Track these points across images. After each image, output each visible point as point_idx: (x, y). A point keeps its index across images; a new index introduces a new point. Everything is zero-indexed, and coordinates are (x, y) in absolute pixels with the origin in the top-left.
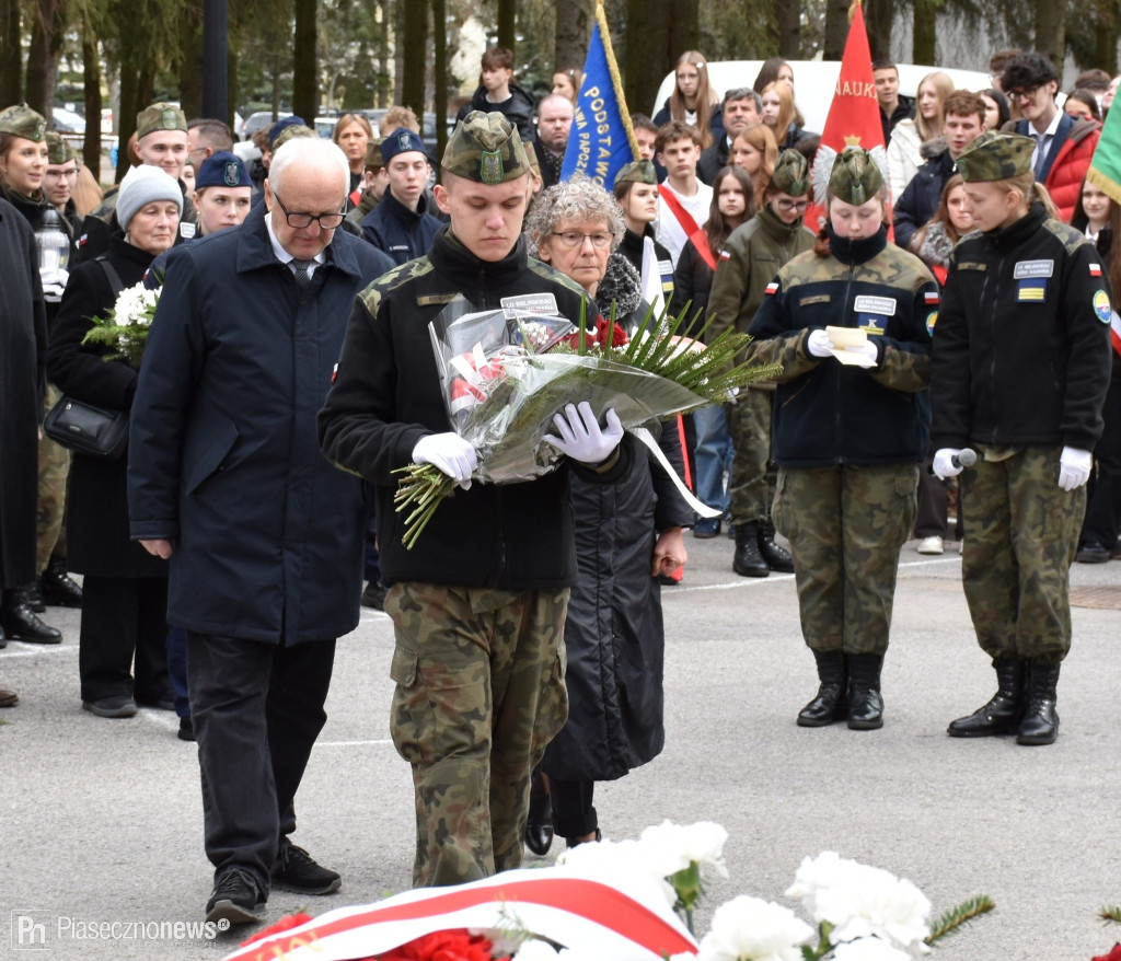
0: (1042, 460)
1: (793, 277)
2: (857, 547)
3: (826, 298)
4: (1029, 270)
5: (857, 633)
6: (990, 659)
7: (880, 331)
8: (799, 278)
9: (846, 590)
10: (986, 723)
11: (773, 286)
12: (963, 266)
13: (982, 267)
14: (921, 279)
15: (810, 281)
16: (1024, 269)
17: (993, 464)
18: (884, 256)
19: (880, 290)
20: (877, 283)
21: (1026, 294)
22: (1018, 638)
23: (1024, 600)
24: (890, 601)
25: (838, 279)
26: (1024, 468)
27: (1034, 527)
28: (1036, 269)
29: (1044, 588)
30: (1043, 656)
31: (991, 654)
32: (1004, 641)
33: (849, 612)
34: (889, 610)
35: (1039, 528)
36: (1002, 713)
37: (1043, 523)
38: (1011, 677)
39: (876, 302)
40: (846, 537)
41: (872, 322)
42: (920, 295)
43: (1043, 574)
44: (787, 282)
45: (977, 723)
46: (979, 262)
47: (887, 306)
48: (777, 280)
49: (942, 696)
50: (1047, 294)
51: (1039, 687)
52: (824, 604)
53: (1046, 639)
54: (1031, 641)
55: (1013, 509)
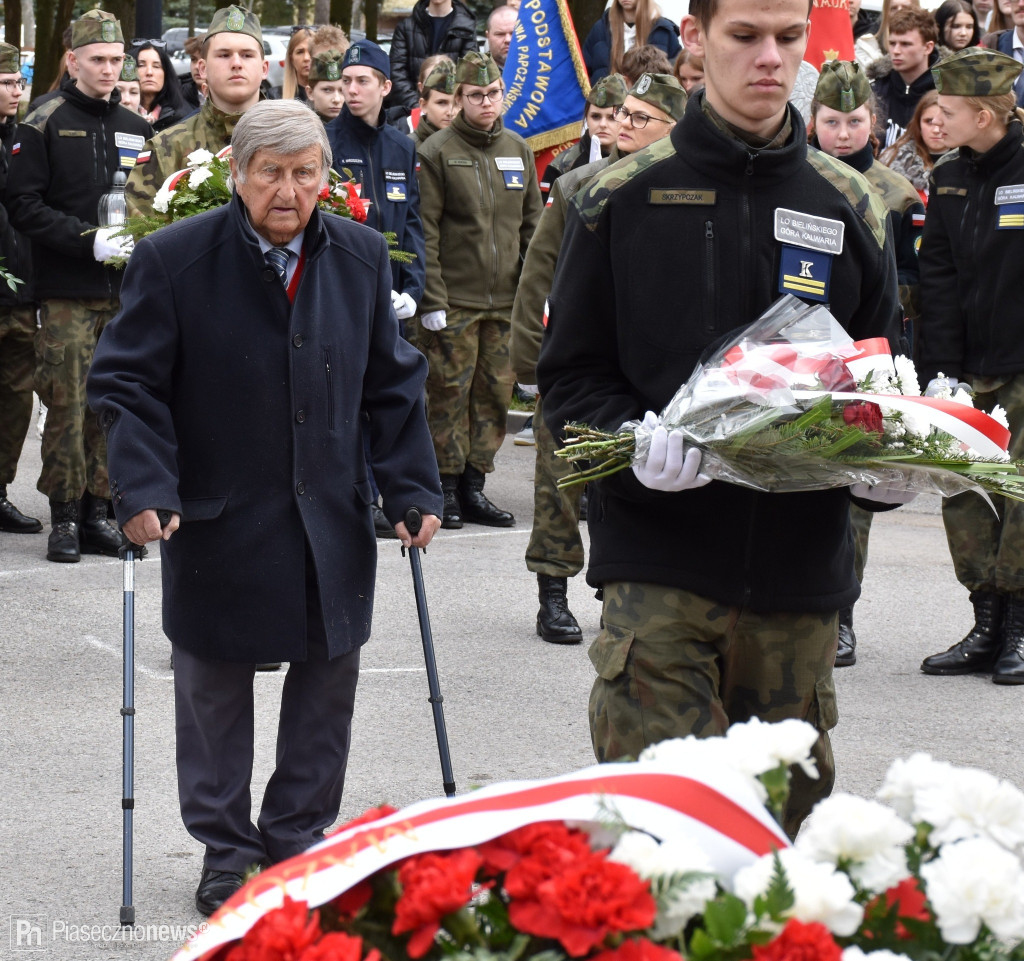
4: (1009, 196)
6: (968, 593)
10: (962, 660)
13: (962, 192)
14: (908, 199)
16: (1003, 194)
17: (982, 395)
21: (1007, 221)
22: (997, 570)
23: (1006, 530)
26: (1014, 394)
28: (1016, 194)
31: (969, 587)
32: (984, 574)
36: (978, 651)
38: (988, 612)
42: (908, 217)
45: (952, 660)
46: (959, 186)
54: (1013, 573)
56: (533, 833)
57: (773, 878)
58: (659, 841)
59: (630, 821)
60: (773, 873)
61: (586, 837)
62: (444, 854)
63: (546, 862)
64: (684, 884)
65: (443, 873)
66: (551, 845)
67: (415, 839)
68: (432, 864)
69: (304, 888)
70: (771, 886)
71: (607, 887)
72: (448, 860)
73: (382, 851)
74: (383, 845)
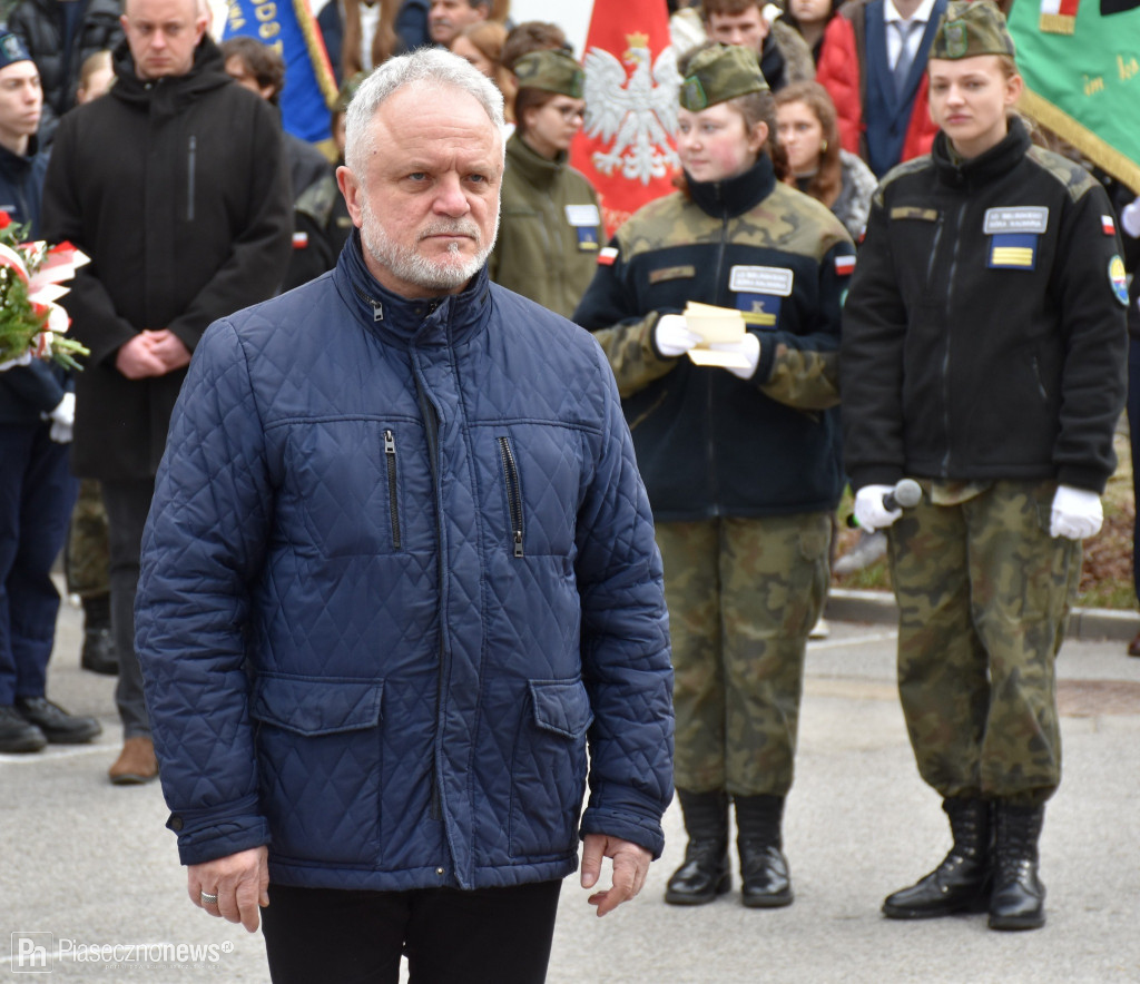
0: (1020, 500)
1: (638, 238)
2: (743, 637)
3: (688, 271)
4: (1008, 221)
5: (746, 764)
6: (938, 800)
7: (769, 319)
8: (648, 240)
9: (729, 701)
10: (938, 896)
11: (610, 253)
12: (899, 213)
13: (930, 215)
14: (827, 237)
15: (665, 244)
16: (998, 219)
17: (942, 509)
18: (773, 204)
19: (766, 257)
20: (764, 245)
21: (1003, 256)
22: (983, 766)
23: (996, 709)
24: (794, 715)
25: (705, 241)
26: (993, 513)
27: (1010, 601)
28: (1019, 220)
29: (1025, 693)
30: (1020, 795)
31: (942, 793)
32: (965, 772)
33: (734, 733)
34: (793, 729)
35: (1018, 602)
36: (959, 881)
37: (1022, 595)
38: (972, 826)
39: (762, 276)
40: (726, 623)
41: (757, 305)
42: (827, 262)
43: (1024, 671)
44: (630, 246)
45: (926, 898)
46: (925, 207)
47: (779, 282)
48: (614, 243)
49: (852, 855)
50: (1037, 257)
51: (1014, 840)
52: (697, 724)
53: (1028, 769)
54: (1005, 770)
55: (975, 573)
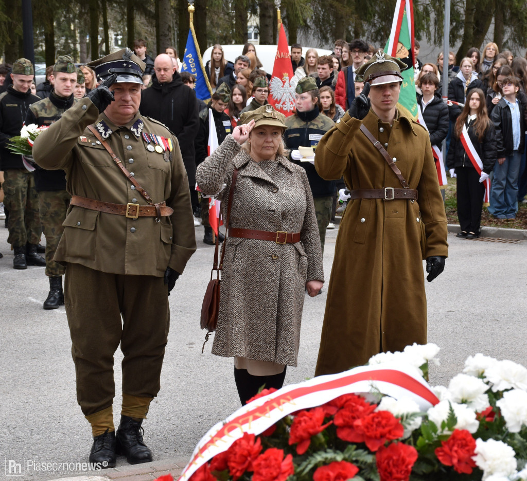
3: (298, 135)
15: (293, 128)
18: (319, 118)
19: (318, 132)
20: (317, 129)
25: (302, 127)
39: (316, 136)
41: (315, 144)
56: (344, 399)
57: (449, 413)
58: (396, 400)
59: (383, 391)
60: (449, 412)
61: (364, 399)
62: (308, 410)
63: (352, 412)
64: (412, 418)
65: (311, 419)
66: (354, 404)
67: (294, 404)
68: (304, 415)
69: (250, 428)
70: (449, 416)
71: (384, 422)
72: (311, 413)
73: (282, 410)
74: (281, 407)
